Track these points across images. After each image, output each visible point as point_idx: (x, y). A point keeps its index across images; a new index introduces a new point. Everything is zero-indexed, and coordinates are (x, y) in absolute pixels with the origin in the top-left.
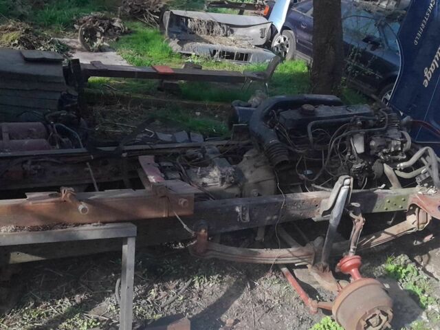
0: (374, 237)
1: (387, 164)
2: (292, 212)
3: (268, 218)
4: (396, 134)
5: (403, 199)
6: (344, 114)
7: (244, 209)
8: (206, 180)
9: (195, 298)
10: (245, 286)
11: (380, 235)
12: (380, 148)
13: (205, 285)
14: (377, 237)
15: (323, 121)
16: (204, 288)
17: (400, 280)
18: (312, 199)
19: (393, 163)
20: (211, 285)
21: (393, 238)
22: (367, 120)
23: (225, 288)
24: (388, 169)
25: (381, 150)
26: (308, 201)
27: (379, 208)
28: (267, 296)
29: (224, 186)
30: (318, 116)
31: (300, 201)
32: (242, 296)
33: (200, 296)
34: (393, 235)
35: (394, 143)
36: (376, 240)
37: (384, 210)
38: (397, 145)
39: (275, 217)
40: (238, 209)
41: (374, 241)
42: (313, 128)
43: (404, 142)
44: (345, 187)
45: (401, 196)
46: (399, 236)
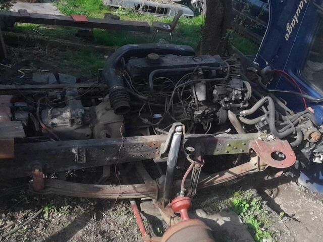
0: (218, 176)
1: (231, 111)
2: (132, 154)
3: (108, 159)
4: (238, 84)
5: (243, 143)
6: (190, 64)
7: (81, 150)
8: (55, 121)
9: (40, 228)
10: (91, 217)
11: (224, 174)
12: (221, 96)
13: (54, 215)
14: (220, 176)
15: (166, 70)
16: (53, 218)
17: (242, 214)
18: (152, 142)
19: (236, 111)
20: (60, 215)
21: (236, 177)
22: (210, 70)
23: (73, 218)
24: (231, 116)
25: (222, 98)
26: (146, 143)
27: (220, 150)
28: (112, 227)
29: (74, 127)
30: (163, 65)
31: (138, 144)
32: (87, 227)
33: (46, 226)
34: (235, 175)
35: (235, 92)
36: (219, 179)
37: (225, 152)
38: (237, 95)
39: (115, 158)
40: (74, 151)
41: (217, 180)
42: (155, 76)
43: (244, 93)
44: (177, 133)
45: (241, 141)
46: (241, 175)
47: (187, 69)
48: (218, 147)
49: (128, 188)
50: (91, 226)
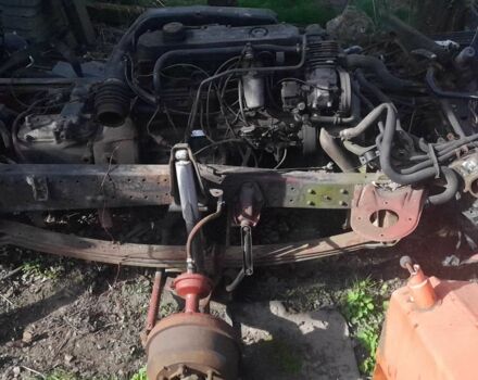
0: (306, 245)
2: (129, 193)
3: (89, 198)
4: (324, 78)
5: (342, 191)
7: (39, 181)
8: (35, 134)
10: (86, 288)
11: (318, 244)
12: (293, 100)
13: (36, 279)
16: (33, 282)
18: (159, 177)
19: (333, 128)
20: (44, 279)
21: (337, 253)
22: (274, 52)
23: (62, 286)
25: (295, 105)
26: (152, 178)
28: (117, 309)
29: (63, 145)
30: (189, 42)
31: (136, 177)
33: (17, 293)
34: (337, 248)
35: (318, 93)
36: (306, 252)
37: (307, 204)
39: (100, 198)
40: (29, 181)
41: (301, 253)
43: (335, 95)
44: (181, 162)
45: (339, 187)
46: (351, 250)
47: (229, 49)
48: (289, 193)
49: (142, 249)
50: (83, 302)
